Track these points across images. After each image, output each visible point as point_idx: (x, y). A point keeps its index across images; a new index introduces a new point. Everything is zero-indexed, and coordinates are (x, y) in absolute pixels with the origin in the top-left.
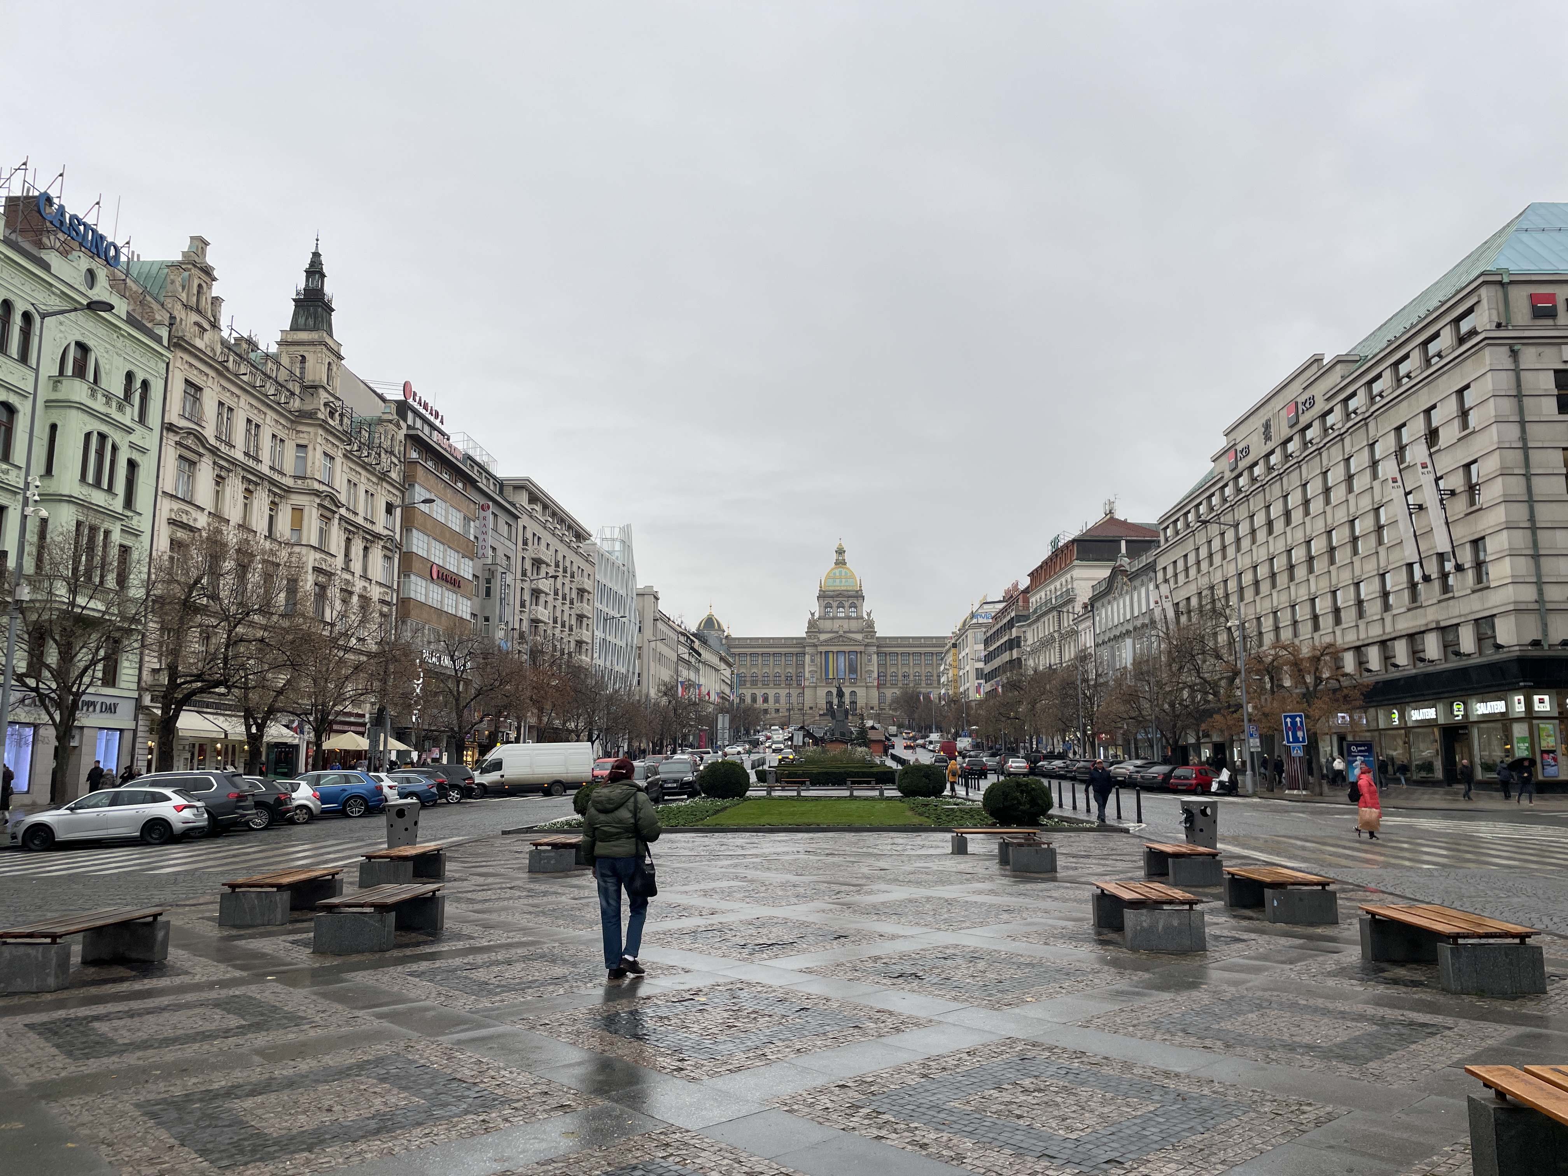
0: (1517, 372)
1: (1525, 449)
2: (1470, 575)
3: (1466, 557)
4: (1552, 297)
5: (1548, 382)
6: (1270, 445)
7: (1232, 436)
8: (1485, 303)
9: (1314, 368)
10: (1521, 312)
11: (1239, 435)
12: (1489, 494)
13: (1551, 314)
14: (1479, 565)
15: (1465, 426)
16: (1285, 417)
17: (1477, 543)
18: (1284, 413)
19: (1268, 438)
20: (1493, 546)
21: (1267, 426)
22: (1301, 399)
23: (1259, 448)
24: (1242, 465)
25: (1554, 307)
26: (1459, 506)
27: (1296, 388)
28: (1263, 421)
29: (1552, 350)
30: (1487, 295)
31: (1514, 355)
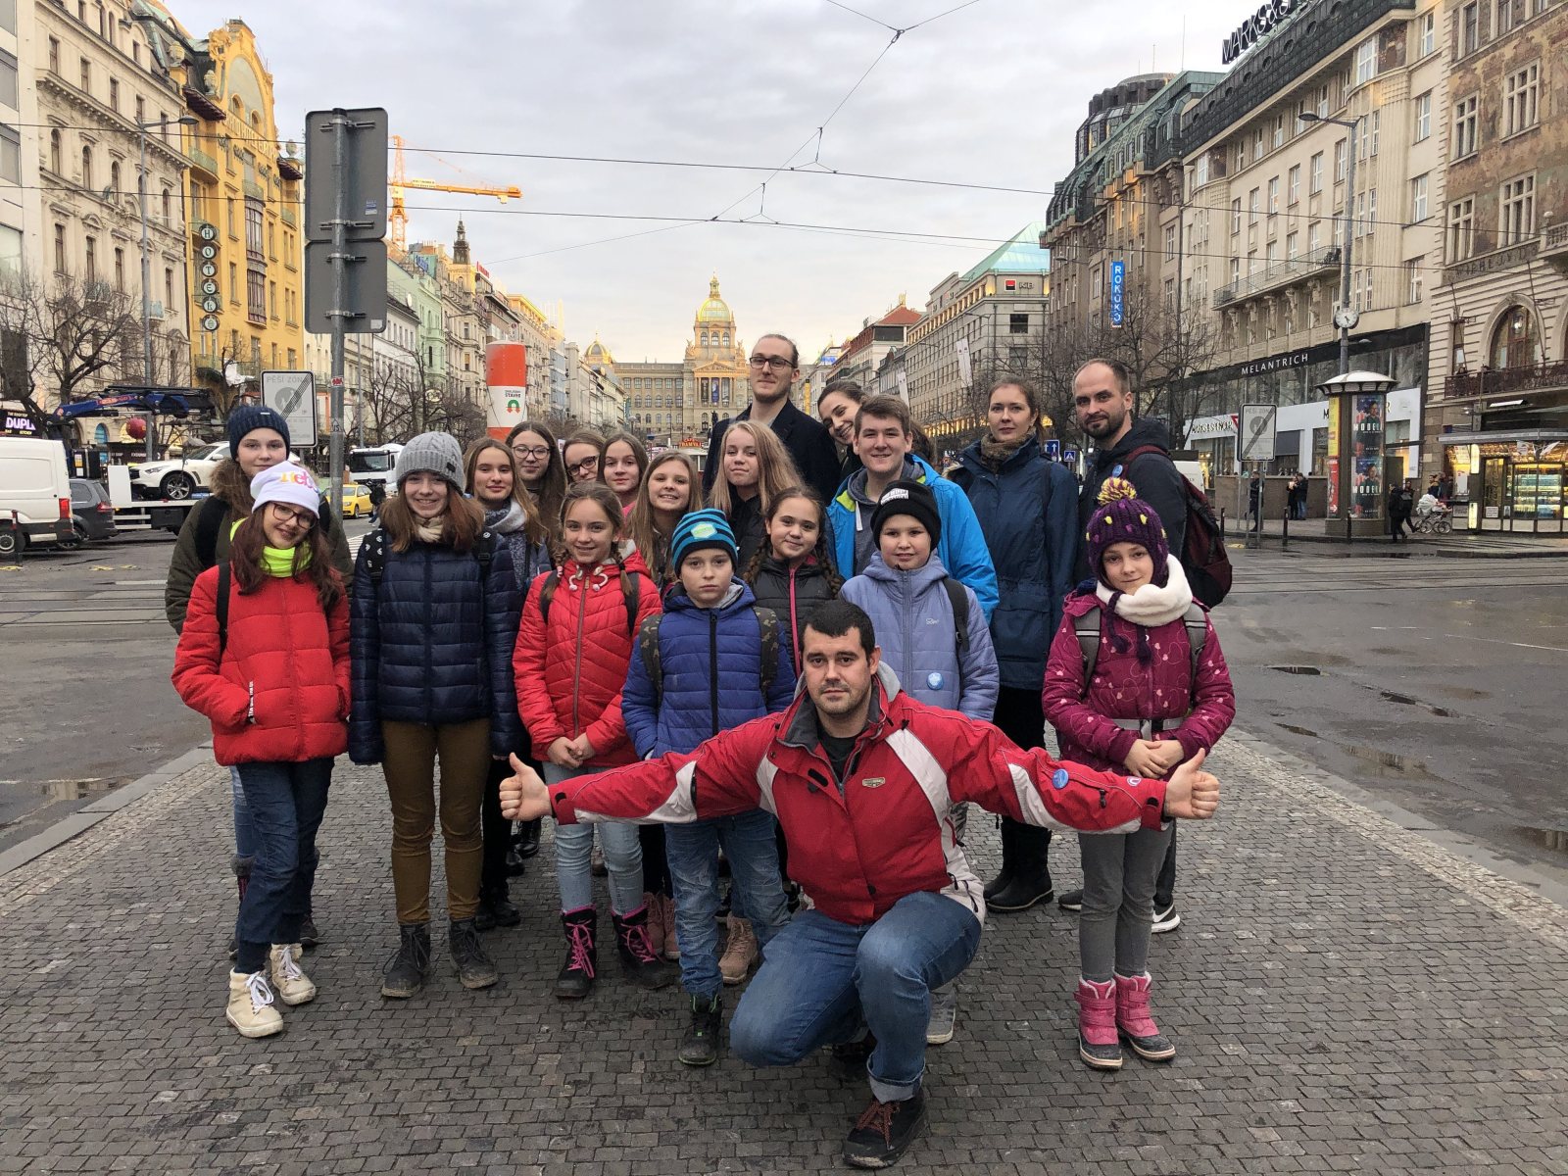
0: (996, 314)
1: (994, 348)
4: (1014, 282)
5: (1007, 320)
6: (942, 309)
7: (933, 296)
8: (989, 284)
9: (955, 279)
10: (1002, 288)
12: (983, 365)
13: (1013, 289)
15: (981, 333)
18: (947, 295)
21: (941, 299)
23: (939, 309)
24: (935, 314)
25: (1015, 286)
26: (977, 367)
27: (949, 285)
28: (942, 293)
29: (1010, 306)
30: (990, 280)
31: (995, 307)
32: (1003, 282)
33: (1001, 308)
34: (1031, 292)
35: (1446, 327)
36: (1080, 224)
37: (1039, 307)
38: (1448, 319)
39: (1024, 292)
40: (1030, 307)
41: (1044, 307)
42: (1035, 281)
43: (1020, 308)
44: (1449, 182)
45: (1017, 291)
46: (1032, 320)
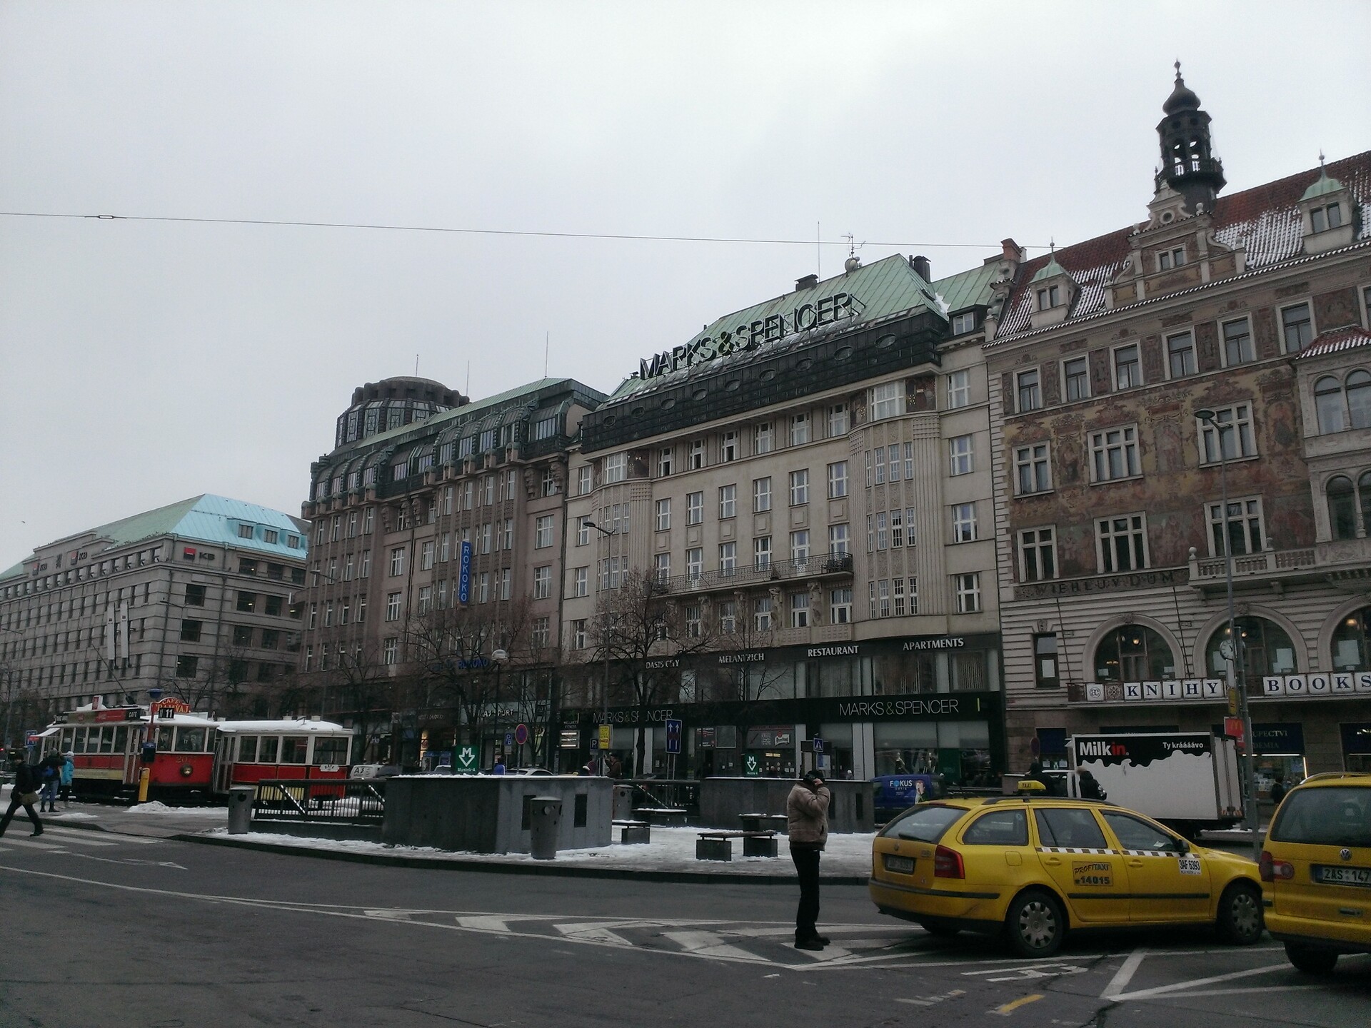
0: (171, 582)
1: (167, 618)
2: (134, 670)
3: (133, 661)
4: (194, 551)
5: (183, 589)
6: (59, 570)
7: (39, 554)
8: (164, 548)
9: (90, 539)
10: (179, 555)
11: (44, 555)
12: (147, 635)
13: (192, 557)
14: (138, 667)
15: (146, 600)
16: (72, 557)
17: (139, 656)
18: (70, 554)
19: (58, 565)
20: (145, 660)
21: (59, 557)
22: (81, 552)
23: (52, 569)
24: (41, 574)
25: (194, 555)
26: (135, 637)
27: (79, 544)
28: (58, 553)
29: (186, 575)
30: (167, 545)
31: (171, 575)
32: (180, 549)
33: (178, 577)
34: (212, 564)
35: (1028, 637)
36: (380, 500)
37: (219, 581)
38: (1030, 631)
39: (204, 562)
40: (209, 579)
41: (224, 580)
42: (217, 553)
43: (199, 579)
44: (1012, 513)
45: (197, 560)
46: (210, 593)
